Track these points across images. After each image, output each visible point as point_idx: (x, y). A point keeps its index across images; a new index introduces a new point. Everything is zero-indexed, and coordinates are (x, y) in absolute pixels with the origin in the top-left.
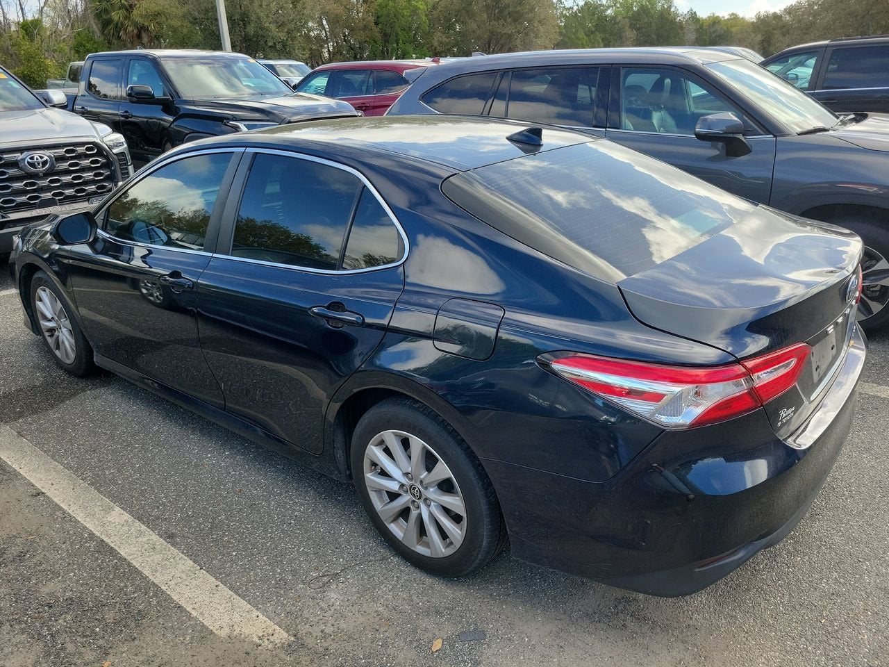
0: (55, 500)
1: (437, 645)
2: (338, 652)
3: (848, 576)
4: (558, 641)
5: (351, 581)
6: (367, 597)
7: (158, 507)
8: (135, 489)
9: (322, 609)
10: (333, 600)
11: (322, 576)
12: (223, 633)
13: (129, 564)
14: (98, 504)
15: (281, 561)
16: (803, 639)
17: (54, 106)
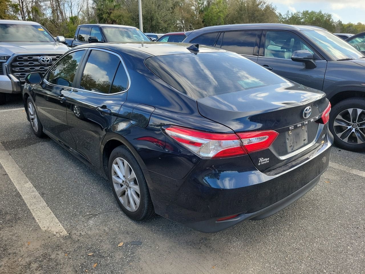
0: (10, 177)
1: (121, 244)
2: (82, 242)
3: (307, 243)
4: (170, 250)
5: (100, 218)
6: (103, 224)
7: (44, 184)
8: (39, 177)
9: (84, 226)
10: (90, 223)
11: (90, 215)
12: (44, 229)
13: (24, 201)
14: (24, 180)
15: (78, 207)
16: (274, 264)
17: (60, 42)
